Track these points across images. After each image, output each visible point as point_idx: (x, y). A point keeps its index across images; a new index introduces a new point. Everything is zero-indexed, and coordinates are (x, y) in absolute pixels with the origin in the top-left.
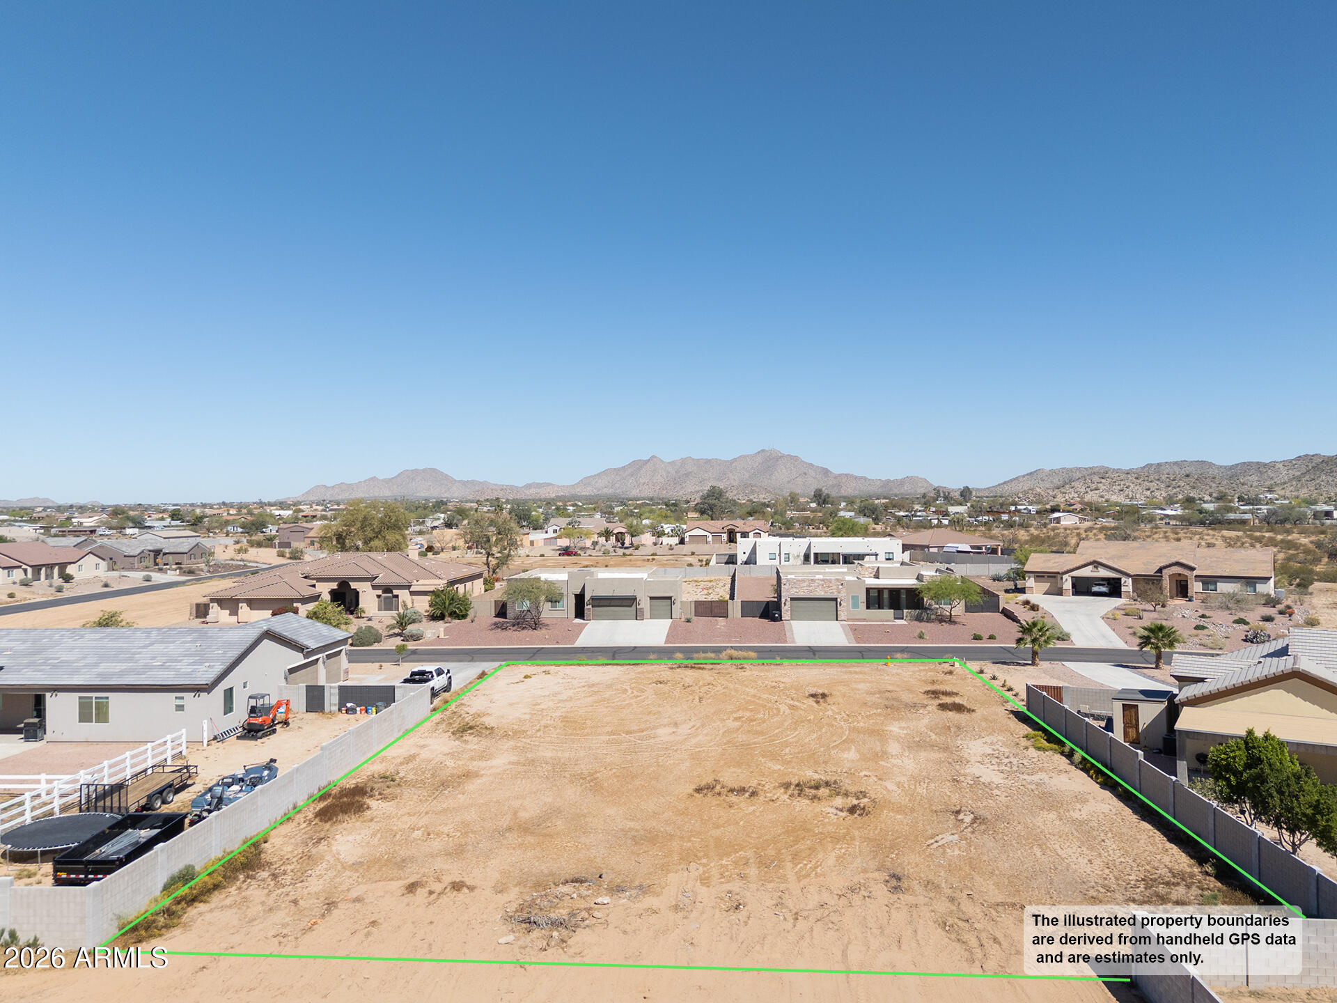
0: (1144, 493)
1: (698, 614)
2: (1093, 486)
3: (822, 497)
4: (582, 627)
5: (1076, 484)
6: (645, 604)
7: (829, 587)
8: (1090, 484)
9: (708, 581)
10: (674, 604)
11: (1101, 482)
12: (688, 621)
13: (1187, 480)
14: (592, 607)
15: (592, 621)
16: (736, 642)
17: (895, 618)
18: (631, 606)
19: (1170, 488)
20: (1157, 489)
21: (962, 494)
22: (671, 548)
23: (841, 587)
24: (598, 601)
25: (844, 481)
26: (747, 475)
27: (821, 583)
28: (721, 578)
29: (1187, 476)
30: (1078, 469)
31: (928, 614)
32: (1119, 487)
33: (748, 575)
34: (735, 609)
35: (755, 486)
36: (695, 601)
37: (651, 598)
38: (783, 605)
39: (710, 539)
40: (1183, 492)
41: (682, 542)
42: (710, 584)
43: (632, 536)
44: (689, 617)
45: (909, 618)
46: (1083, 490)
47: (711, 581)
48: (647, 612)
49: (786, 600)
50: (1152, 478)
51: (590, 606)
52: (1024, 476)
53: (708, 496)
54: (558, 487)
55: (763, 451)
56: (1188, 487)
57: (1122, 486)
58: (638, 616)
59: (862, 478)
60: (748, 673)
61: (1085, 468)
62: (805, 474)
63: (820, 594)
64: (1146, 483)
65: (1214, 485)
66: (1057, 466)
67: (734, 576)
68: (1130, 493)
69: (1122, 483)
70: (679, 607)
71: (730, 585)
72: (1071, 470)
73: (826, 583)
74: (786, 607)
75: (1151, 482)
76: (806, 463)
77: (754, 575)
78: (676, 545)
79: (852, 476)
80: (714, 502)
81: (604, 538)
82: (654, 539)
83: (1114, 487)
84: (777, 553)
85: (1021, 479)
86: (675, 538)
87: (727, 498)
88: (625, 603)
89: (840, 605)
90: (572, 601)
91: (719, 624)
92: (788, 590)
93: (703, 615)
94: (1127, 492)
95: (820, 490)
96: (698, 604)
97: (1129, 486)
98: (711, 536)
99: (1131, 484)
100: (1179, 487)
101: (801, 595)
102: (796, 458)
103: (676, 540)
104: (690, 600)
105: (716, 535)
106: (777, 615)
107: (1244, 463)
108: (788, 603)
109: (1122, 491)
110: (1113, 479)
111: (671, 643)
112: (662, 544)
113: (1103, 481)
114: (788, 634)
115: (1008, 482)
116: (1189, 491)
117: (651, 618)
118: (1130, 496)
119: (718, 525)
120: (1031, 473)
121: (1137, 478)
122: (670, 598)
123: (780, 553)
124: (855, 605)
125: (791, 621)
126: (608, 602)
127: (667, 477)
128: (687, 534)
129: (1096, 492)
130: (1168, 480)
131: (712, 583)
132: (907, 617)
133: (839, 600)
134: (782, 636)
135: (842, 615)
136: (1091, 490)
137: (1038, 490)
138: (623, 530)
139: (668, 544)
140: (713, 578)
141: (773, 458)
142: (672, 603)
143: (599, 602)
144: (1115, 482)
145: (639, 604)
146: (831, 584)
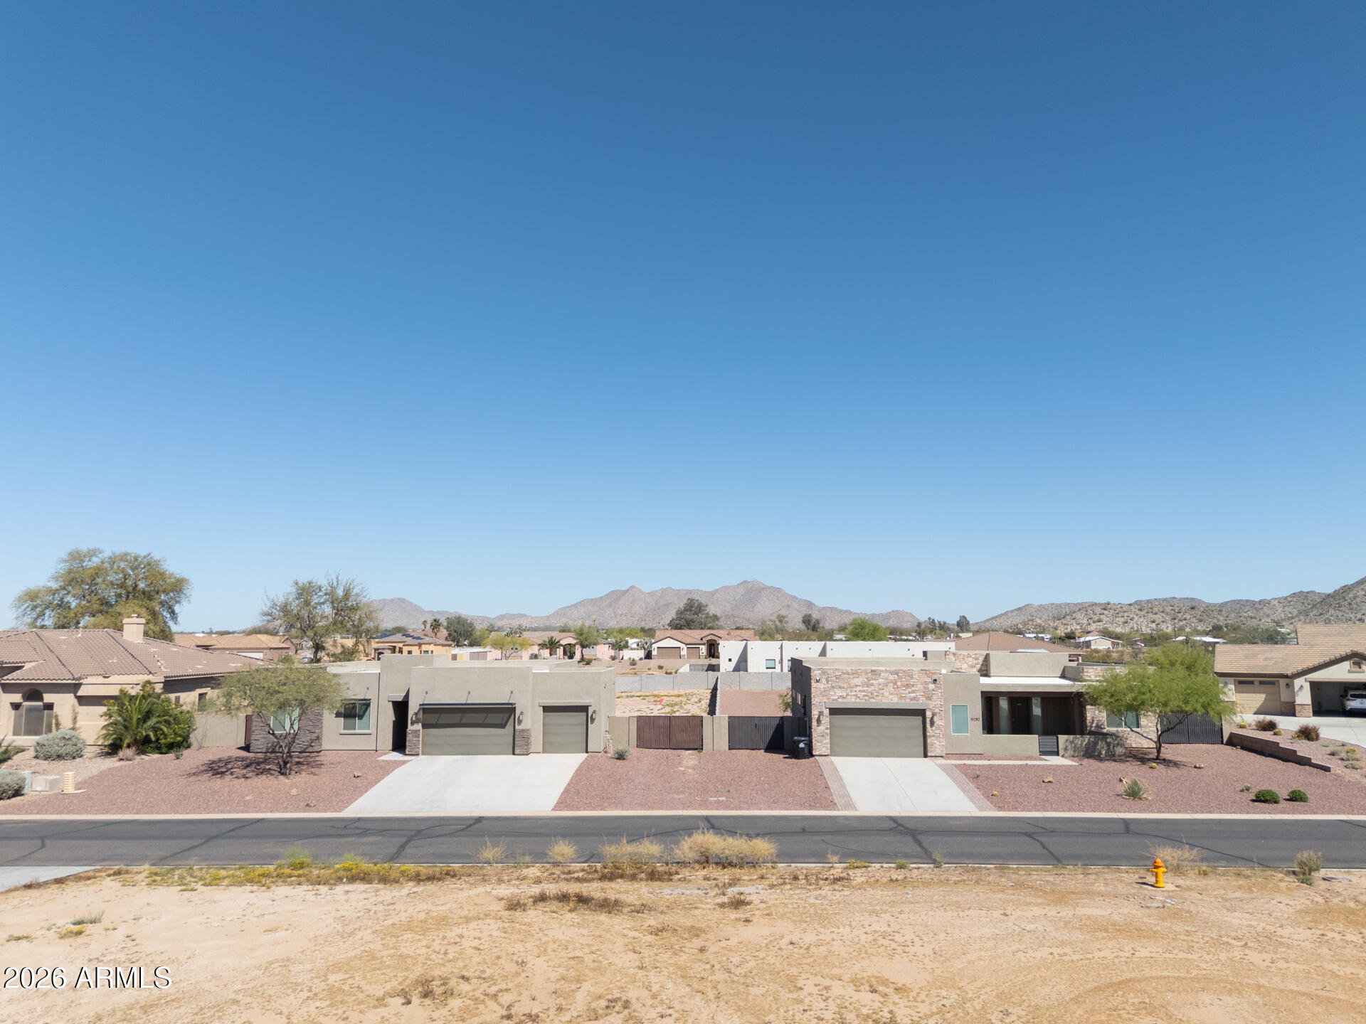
0: (1150, 625)
1: (642, 743)
2: (1096, 618)
3: (812, 623)
4: (391, 767)
5: (1078, 615)
6: (531, 720)
7: (907, 686)
8: (1092, 616)
9: (675, 696)
10: (593, 720)
11: (1103, 614)
12: (621, 757)
13: (1193, 612)
14: (424, 726)
15: (421, 757)
16: (719, 805)
17: (1043, 753)
18: (503, 726)
19: (1176, 621)
20: (1163, 622)
21: (959, 624)
22: (633, 663)
23: (931, 686)
24: (437, 716)
25: (829, 614)
26: (729, 607)
27: (892, 677)
28: (696, 691)
29: (1193, 608)
30: (1068, 605)
31: (1108, 744)
32: (1122, 619)
33: (736, 688)
34: (716, 733)
35: (737, 617)
36: (639, 717)
37: (547, 709)
38: (814, 723)
39: (684, 652)
40: (1190, 625)
41: (649, 656)
42: (677, 700)
43: (583, 646)
44: (621, 748)
45: (1070, 752)
46: (1085, 621)
47: (679, 696)
48: (537, 739)
49: (821, 713)
50: (1156, 610)
51: (419, 727)
52: (1012, 611)
53: (685, 610)
54: (532, 618)
55: (745, 582)
56: (1194, 620)
57: (1126, 618)
58: (518, 745)
59: (846, 611)
60: (757, 932)
61: (1074, 604)
62: (788, 606)
63: (890, 699)
64: (1150, 615)
65: (1221, 618)
66: (1045, 602)
67: (715, 689)
68: (1135, 626)
69: (1126, 614)
70: (603, 730)
71: (708, 701)
72: (1060, 605)
73: (901, 676)
74: (822, 728)
75: (1156, 614)
76: (790, 596)
77: (746, 688)
78: (641, 659)
79: (836, 609)
80: (691, 617)
81: (548, 651)
82: (612, 653)
83: (1117, 619)
84: (778, 659)
85: (1010, 614)
86: (640, 651)
87: (708, 614)
88: (492, 718)
89: (932, 723)
90: (389, 717)
91: (684, 763)
92: (824, 693)
93: (653, 746)
94: (1131, 624)
95: (810, 616)
96: (645, 724)
97: (1133, 618)
98: (685, 649)
99: (1135, 616)
100: (1185, 619)
101: (852, 702)
102: (779, 590)
103: (641, 654)
104: (628, 714)
105: (693, 648)
106: (802, 745)
107: (1234, 601)
108: (826, 720)
109: (1126, 623)
110: (1115, 610)
111: (569, 807)
112: (622, 659)
113: (1106, 612)
114: (834, 787)
115: (997, 617)
116: (1197, 624)
117: (544, 751)
118: (1136, 629)
119: (695, 635)
120: (1020, 609)
121: (1140, 610)
122: (584, 709)
123: (782, 659)
124: (960, 727)
125: (832, 758)
126: (455, 718)
127: (646, 608)
128: (655, 646)
129: (1100, 624)
130: (1173, 612)
131: (680, 699)
132: (1066, 749)
133: (929, 714)
134: (821, 792)
135: (936, 745)
136: (1094, 622)
137: (1039, 621)
138: (573, 642)
139: (630, 659)
140: (682, 692)
141: (756, 590)
142: (589, 720)
143: (439, 716)
144: (1118, 613)
145: (520, 722)
146: (912, 682)
